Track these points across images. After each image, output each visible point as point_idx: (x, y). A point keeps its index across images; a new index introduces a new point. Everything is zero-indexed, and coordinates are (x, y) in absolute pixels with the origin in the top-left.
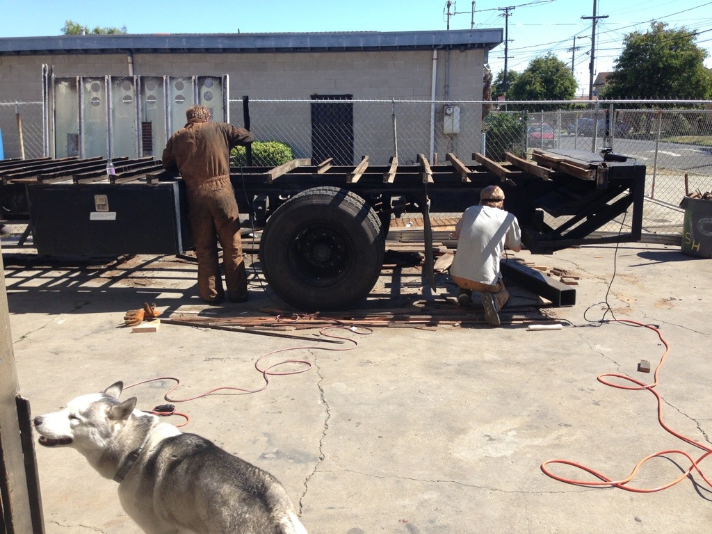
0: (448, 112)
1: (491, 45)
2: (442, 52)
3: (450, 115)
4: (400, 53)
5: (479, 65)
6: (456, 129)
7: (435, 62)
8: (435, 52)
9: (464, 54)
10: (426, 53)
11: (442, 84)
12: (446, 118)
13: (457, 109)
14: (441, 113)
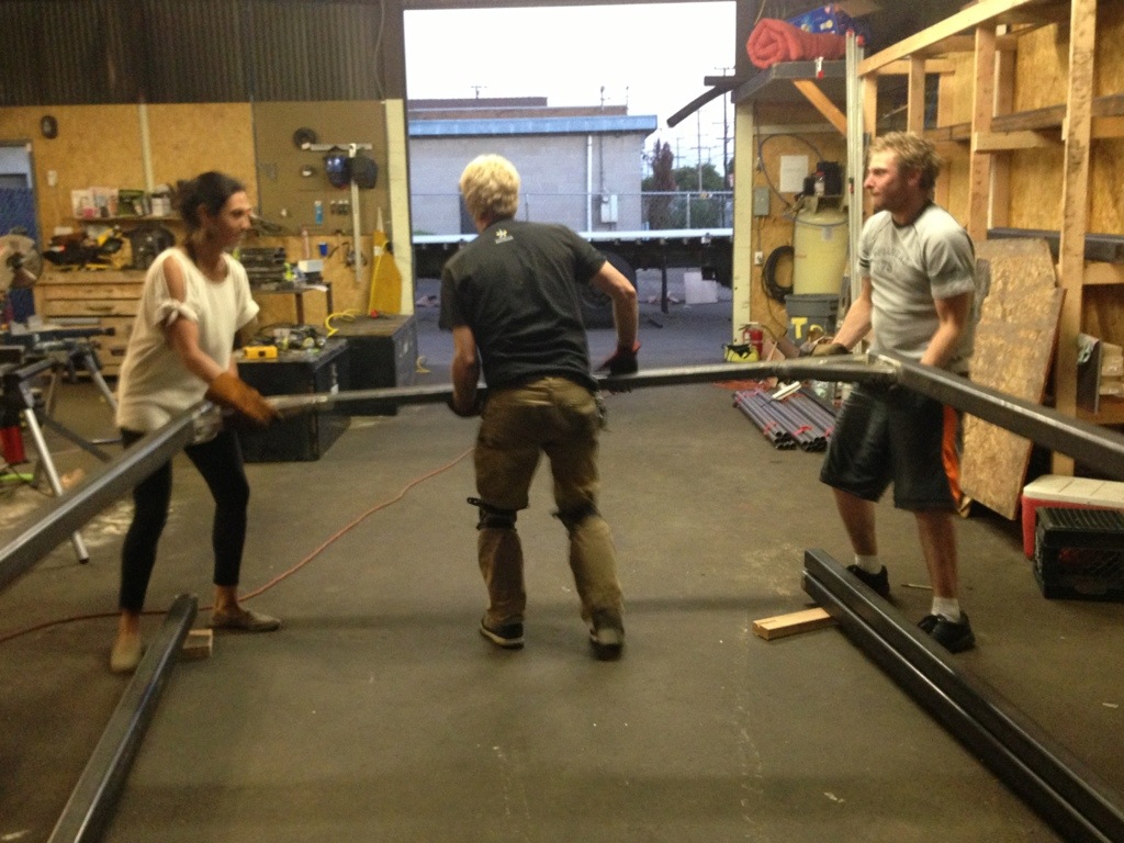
0: (605, 199)
1: (648, 132)
2: (597, 138)
3: (606, 203)
4: (552, 140)
5: (636, 150)
6: (614, 218)
7: (590, 149)
8: (590, 140)
9: (618, 141)
10: (579, 140)
11: (598, 170)
12: (603, 207)
13: (614, 198)
14: (598, 201)
